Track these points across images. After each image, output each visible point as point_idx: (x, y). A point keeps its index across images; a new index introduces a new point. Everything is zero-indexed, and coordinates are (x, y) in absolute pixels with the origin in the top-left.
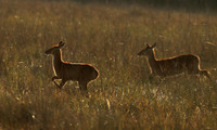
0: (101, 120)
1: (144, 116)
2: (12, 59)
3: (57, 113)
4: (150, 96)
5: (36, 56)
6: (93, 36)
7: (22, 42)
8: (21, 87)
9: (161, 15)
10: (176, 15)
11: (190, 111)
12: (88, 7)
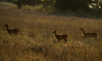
0: (63, 51)
1: (76, 49)
2: (37, 33)
3: (50, 49)
4: (78, 43)
5: (44, 32)
6: (61, 26)
7: (40, 28)
8: (40, 41)
9: (81, 20)
10: (85, 20)
11: (90, 48)
12: (59, 17)
